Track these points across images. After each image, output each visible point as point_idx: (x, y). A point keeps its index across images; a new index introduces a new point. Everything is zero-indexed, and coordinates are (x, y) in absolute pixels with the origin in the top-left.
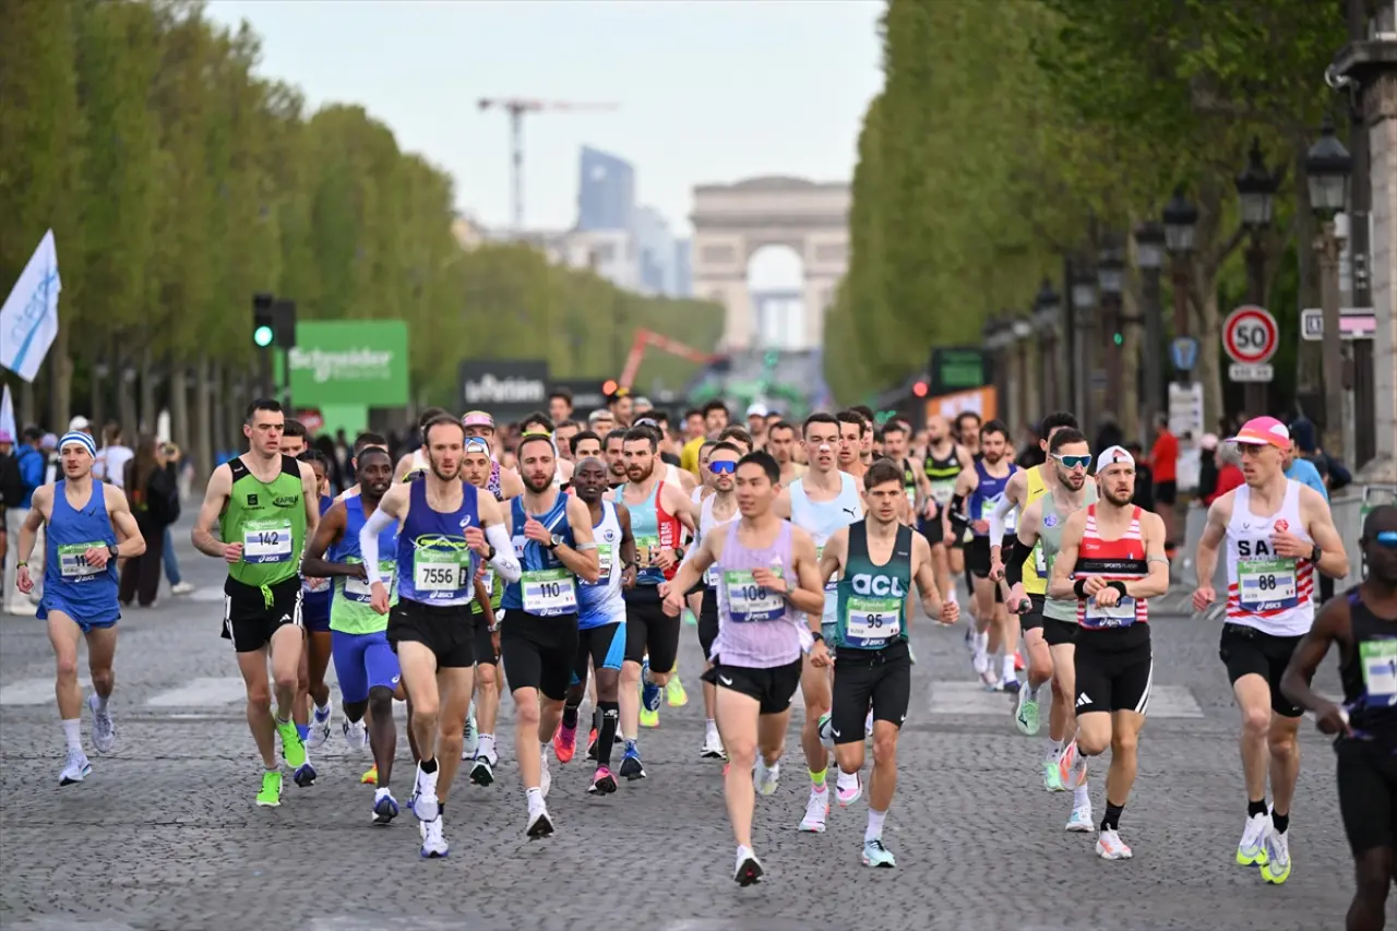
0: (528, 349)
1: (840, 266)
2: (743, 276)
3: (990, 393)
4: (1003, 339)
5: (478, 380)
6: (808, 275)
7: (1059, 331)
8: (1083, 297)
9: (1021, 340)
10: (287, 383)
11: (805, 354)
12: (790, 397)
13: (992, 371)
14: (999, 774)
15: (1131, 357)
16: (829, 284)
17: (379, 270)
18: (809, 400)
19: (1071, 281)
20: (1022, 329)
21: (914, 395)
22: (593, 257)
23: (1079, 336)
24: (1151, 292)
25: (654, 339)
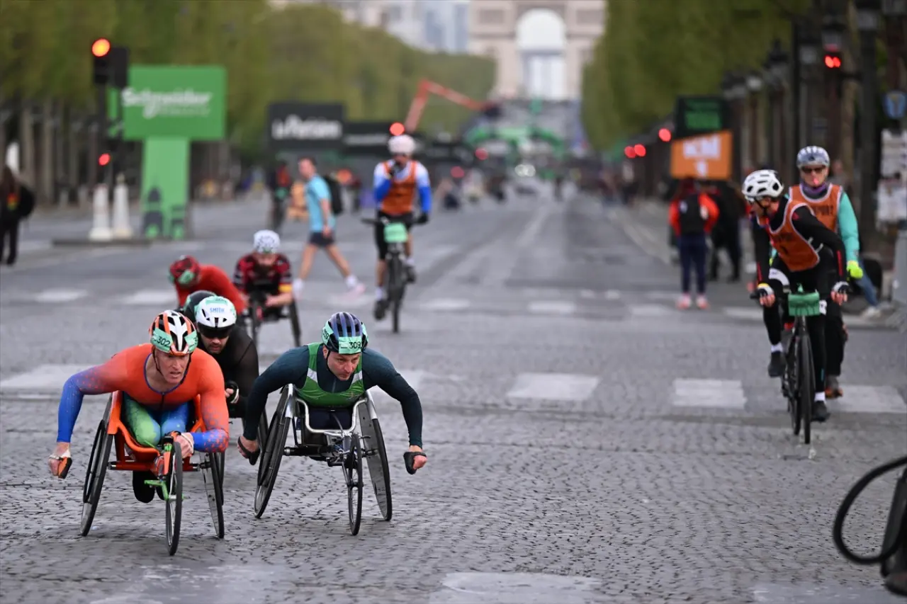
0: (326, 93)
1: (597, 29)
2: (512, 36)
3: (727, 136)
4: (738, 92)
5: (283, 119)
6: (569, 36)
7: (786, 85)
8: (808, 56)
9: (753, 93)
10: (120, 117)
11: (565, 104)
12: (551, 140)
13: (728, 118)
14: (734, 457)
15: (848, 109)
16: (586, 44)
17: (200, 25)
18: (568, 143)
19: (798, 42)
20: (754, 83)
21: (660, 140)
22: (385, 17)
23: (804, 90)
24: (868, 51)
25: (435, 88)
